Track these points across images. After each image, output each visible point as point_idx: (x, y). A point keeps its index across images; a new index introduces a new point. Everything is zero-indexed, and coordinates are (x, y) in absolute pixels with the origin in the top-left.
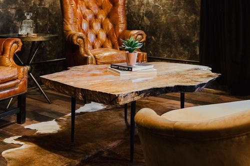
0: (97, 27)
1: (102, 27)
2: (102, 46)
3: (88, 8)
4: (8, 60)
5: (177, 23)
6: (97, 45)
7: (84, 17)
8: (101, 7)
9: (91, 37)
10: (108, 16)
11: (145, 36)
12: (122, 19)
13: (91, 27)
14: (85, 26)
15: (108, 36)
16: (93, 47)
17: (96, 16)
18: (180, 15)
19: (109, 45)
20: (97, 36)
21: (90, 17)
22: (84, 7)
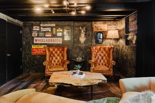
0: (104, 58)
1: (106, 58)
3: (102, 52)
6: (104, 64)
7: (100, 55)
8: (106, 53)
9: (102, 61)
11: (115, 63)
12: (111, 57)
13: (102, 58)
14: (100, 58)
15: (107, 62)
16: (102, 64)
17: (104, 55)
20: (104, 61)
21: (102, 55)
22: (101, 52)
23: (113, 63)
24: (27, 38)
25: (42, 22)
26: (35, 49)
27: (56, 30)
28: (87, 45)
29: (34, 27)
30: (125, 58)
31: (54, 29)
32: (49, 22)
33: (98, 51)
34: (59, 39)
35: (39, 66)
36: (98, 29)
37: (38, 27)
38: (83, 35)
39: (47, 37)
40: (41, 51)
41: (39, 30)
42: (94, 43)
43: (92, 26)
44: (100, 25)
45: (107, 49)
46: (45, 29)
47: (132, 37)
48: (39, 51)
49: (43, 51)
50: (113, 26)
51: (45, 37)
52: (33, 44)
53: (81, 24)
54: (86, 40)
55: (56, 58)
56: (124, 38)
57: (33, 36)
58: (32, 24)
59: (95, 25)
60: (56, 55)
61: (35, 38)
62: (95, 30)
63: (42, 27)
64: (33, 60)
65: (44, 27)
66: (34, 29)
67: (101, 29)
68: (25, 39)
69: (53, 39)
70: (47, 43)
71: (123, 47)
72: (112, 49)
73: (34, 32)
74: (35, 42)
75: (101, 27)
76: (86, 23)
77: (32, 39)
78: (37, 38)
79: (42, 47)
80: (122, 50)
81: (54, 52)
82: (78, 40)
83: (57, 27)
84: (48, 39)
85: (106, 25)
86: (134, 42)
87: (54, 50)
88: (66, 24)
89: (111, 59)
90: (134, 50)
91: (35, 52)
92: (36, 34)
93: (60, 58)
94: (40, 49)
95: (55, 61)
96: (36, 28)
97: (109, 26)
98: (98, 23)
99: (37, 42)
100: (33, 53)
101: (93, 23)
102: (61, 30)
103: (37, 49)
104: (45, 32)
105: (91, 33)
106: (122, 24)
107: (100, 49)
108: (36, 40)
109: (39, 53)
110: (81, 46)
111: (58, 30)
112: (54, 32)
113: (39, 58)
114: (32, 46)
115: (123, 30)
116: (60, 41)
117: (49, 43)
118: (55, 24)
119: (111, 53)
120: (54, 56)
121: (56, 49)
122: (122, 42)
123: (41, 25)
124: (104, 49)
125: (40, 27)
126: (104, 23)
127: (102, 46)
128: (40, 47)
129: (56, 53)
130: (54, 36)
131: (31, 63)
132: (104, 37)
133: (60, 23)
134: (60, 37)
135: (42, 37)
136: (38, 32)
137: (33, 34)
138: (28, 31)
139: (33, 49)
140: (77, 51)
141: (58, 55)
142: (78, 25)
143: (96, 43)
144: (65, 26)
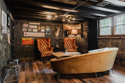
0: (71, 45)
2: (71, 49)
3: (69, 42)
4: (52, 50)
5: (85, 45)
6: (71, 48)
7: (68, 44)
8: (72, 42)
9: (70, 47)
10: (73, 43)
12: (75, 44)
13: (70, 45)
14: (69, 45)
15: (72, 47)
16: (70, 49)
17: (71, 43)
18: (86, 43)
19: (73, 48)
21: (69, 43)
23: (77, 47)
24: (18, 32)
25: (30, 21)
26: (25, 40)
27: (40, 28)
28: (59, 37)
29: (24, 24)
30: (81, 44)
31: (39, 27)
32: (35, 22)
33: (67, 41)
34: (42, 33)
35: (27, 53)
36: (66, 28)
37: (27, 25)
38: (58, 32)
39: (34, 32)
40: (29, 42)
41: (28, 26)
42: (64, 37)
43: (62, 26)
44: (67, 26)
45: (72, 40)
46: (32, 27)
47: (85, 33)
48: (28, 42)
49: (31, 42)
50: (74, 27)
51: (32, 32)
52: (23, 37)
53: (56, 24)
54: (59, 35)
55: (43, 46)
56: (80, 34)
57: (23, 31)
58: (23, 22)
59: (64, 26)
60: (43, 44)
61: (25, 33)
62: (64, 29)
63: (30, 25)
64: (23, 49)
65: (31, 25)
66: (24, 26)
67: (68, 28)
68: (16, 33)
69: (38, 33)
70: (34, 36)
71: (79, 39)
72: (75, 40)
73: (24, 28)
74: (24, 35)
75: (67, 27)
76: (59, 24)
77: (22, 33)
78: (26, 33)
79: (31, 39)
80: (79, 40)
81: (41, 43)
82: (54, 34)
83: (41, 25)
84: (34, 33)
85: (70, 26)
86: (86, 36)
87: (41, 41)
88: (47, 24)
89: (75, 45)
90: (86, 40)
91: (25, 42)
92: (26, 29)
93: (46, 46)
94: (29, 40)
95: (42, 48)
96: (26, 25)
97: (72, 27)
98: (66, 24)
99: (27, 36)
100: (23, 44)
101: (63, 24)
102: (44, 28)
103: (27, 40)
104: (32, 29)
105: (62, 31)
106: (79, 26)
107: (68, 40)
108: (26, 34)
109: (28, 43)
110: (57, 38)
111: (41, 28)
112: (39, 29)
113: (28, 47)
114: (23, 38)
115: (79, 29)
116: (43, 35)
117: (35, 36)
118: (40, 23)
119: (75, 42)
120: (42, 45)
121: (42, 41)
122: (79, 36)
123: (30, 23)
124: (70, 40)
125: (29, 25)
126: (69, 25)
127: (69, 39)
128: (29, 39)
129: (43, 43)
130: (39, 31)
131: (21, 51)
132: (69, 33)
133: (43, 23)
134: (43, 32)
135: (30, 32)
136: (27, 28)
137: (23, 29)
138: (19, 27)
139: (23, 40)
140: (54, 42)
141: (44, 44)
142: (54, 25)
143: (65, 37)
144: (47, 25)
